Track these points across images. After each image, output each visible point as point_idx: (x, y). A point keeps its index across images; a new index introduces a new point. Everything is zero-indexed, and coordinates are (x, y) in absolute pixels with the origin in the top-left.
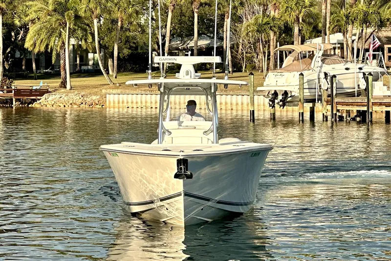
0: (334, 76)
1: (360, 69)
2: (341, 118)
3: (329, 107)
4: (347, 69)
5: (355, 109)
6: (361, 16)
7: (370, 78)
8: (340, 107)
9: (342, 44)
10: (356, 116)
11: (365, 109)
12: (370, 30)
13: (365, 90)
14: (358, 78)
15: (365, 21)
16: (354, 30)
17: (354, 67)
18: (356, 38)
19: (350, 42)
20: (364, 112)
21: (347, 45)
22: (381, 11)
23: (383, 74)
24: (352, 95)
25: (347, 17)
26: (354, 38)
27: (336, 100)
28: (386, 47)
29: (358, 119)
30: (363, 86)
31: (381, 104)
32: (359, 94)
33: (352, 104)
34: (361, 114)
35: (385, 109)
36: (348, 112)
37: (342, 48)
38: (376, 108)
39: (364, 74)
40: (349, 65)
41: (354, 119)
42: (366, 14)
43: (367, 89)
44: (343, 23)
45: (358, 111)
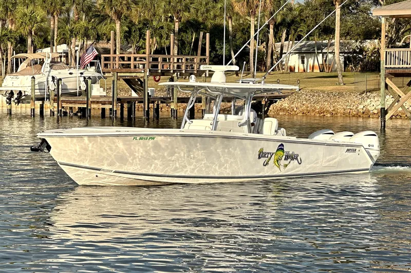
0: (60, 79)
1: (82, 73)
2: (65, 113)
3: (56, 105)
4: (71, 74)
5: (77, 106)
6: (82, 31)
7: (89, 81)
8: (64, 105)
9: (67, 54)
10: (78, 112)
11: (85, 106)
12: (89, 42)
13: (85, 90)
14: (79, 81)
15: (86, 36)
16: (77, 42)
17: (76, 72)
18: (78, 48)
19: (73, 52)
20: (84, 108)
21: (71, 54)
22: (99, 27)
23: (99, 78)
24: (74, 95)
25: (71, 31)
26: (76, 48)
27: (62, 99)
28: (103, 56)
29: (79, 114)
30: (84, 88)
31: (98, 102)
32: (80, 94)
33: (75, 102)
34: (82, 110)
35: (101, 106)
36: (71, 108)
37: (67, 57)
38: (93, 106)
39: (85, 78)
40: (72, 71)
41: (76, 114)
42: (87, 29)
43: (86, 90)
44: (68, 36)
45: (79, 108)
